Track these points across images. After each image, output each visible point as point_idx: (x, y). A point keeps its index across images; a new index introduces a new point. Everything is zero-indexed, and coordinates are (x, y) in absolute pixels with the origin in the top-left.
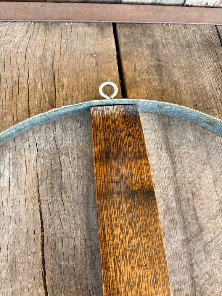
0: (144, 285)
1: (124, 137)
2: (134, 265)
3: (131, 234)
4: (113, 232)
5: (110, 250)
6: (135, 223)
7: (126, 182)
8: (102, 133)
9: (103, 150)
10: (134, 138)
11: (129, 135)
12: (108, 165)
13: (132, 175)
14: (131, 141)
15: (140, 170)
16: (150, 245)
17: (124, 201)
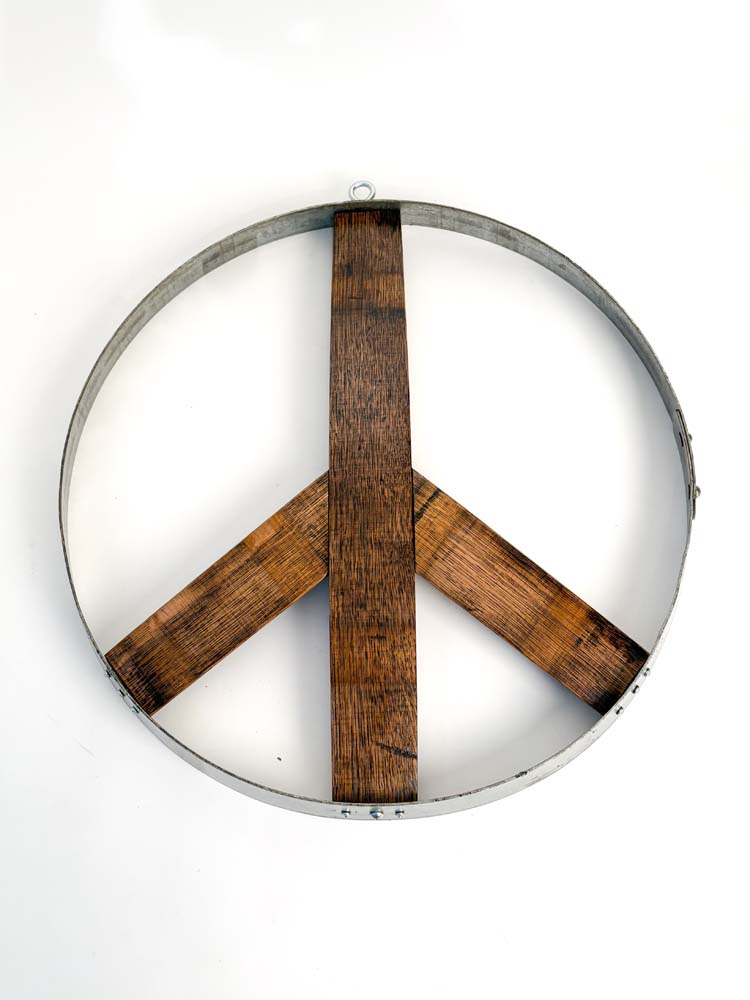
0: (376, 399)
1: (374, 250)
2: (368, 380)
3: (368, 350)
4: (346, 347)
5: (341, 363)
6: (374, 340)
7: (369, 298)
8: (346, 244)
9: (345, 262)
10: (388, 250)
11: (381, 246)
12: (350, 280)
13: (378, 291)
14: (384, 254)
15: (390, 286)
16: (390, 363)
17: (364, 318)
